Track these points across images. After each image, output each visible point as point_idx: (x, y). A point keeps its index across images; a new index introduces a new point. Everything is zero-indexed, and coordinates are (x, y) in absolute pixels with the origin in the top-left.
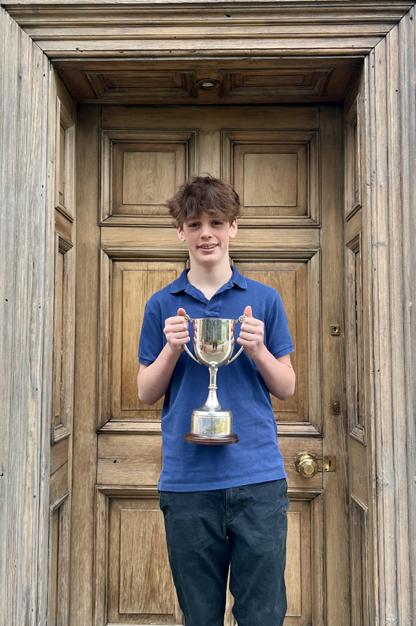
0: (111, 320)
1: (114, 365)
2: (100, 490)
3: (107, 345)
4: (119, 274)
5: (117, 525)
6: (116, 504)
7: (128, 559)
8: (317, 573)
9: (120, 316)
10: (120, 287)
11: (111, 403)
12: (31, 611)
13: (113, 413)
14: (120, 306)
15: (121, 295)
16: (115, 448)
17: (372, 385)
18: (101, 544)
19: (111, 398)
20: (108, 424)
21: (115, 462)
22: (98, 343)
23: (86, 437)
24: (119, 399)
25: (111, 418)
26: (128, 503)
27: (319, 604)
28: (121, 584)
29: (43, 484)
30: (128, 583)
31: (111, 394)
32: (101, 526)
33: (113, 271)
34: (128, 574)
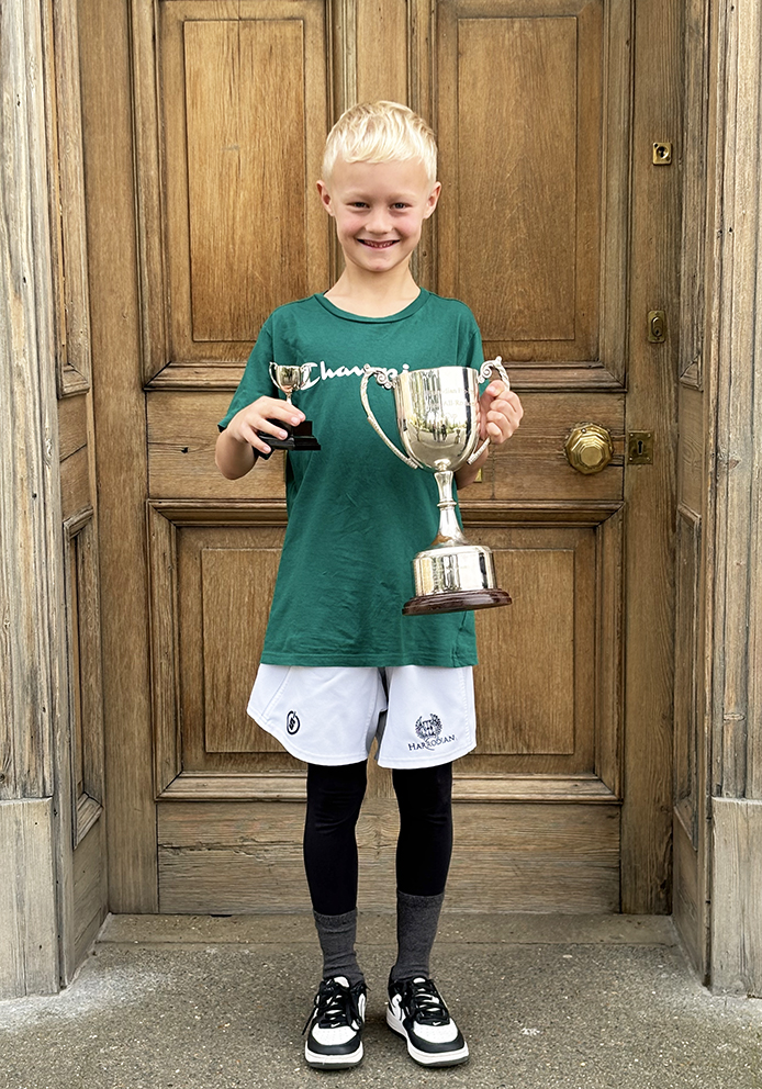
0: (162, 139)
1: (171, 242)
2: (156, 508)
3: (155, 197)
4: (174, 30)
5: (195, 579)
6: (192, 539)
7: (220, 647)
8: (607, 669)
9: (181, 130)
10: (179, 59)
11: (170, 325)
12: (40, 711)
13: (176, 347)
14: (181, 107)
15: (180, 78)
16: (183, 421)
17: (717, 261)
18: (164, 617)
19: (170, 316)
20: (165, 371)
21: (185, 451)
22: (135, 192)
23: (120, 400)
24: (187, 317)
25: (171, 361)
26: (215, 536)
27: (610, 730)
28: (208, 697)
29: (48, 472)
30: (223, 692)
31: (169, 306)
32: (162, 581)
33: (160, 22)
34: (222, 677)
